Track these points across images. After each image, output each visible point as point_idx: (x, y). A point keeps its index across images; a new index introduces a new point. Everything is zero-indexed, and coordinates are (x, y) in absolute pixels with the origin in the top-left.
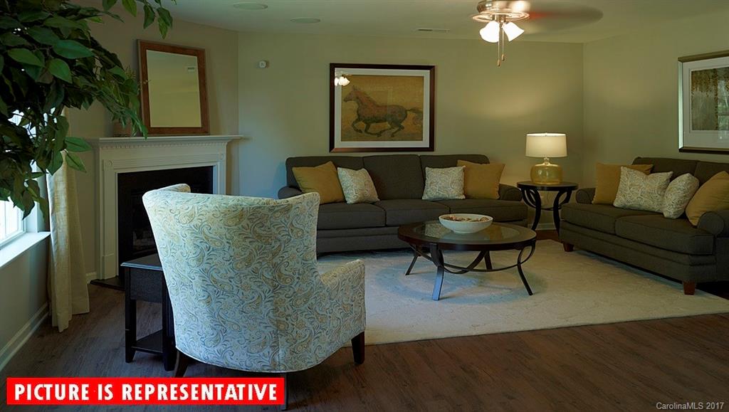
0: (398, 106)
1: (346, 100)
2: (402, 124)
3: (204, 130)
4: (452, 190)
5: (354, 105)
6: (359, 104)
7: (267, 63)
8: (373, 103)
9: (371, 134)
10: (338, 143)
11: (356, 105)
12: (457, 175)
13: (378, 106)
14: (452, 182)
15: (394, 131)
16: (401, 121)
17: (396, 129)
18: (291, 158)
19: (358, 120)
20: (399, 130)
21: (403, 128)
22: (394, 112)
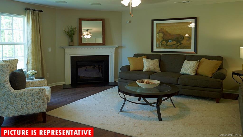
0: (180, 35)
1: (158, 33)
2: (182, 42)
3: (103, 44)
4: (189, 70)
5: (161, 35)
6: (163, 35)
7: (130, 22)
8: (169, 34)
9: (168, 46)
10: (155, 49)
11: (162, 35)
12: (193, 64)
13: (171, 35)
14: (189, 67)
15: (178, 45)
16: (181, 41)
17: (179, 44)
18: (136, 54)
19: (163, 40)
20: (180, 44)
21: (182, 44)
22: (178, 37)
